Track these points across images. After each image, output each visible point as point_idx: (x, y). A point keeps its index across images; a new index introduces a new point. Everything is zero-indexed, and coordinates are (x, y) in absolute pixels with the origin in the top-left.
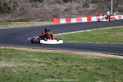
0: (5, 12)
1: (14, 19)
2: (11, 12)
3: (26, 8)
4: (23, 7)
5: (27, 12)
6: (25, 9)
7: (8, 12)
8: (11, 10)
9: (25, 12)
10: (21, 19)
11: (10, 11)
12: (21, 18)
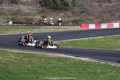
0: (61, 9)
1: (66, 19)
2: (69, 9)
3: (85, 5)
4: (82, 3)
5: (87, 9)
6: (85, 7)
7: (66, 10)
8: (69, 7)
9: (85, 10)
10: (75, 20)
11: (67, 8)
12: (76, 18)
